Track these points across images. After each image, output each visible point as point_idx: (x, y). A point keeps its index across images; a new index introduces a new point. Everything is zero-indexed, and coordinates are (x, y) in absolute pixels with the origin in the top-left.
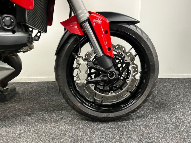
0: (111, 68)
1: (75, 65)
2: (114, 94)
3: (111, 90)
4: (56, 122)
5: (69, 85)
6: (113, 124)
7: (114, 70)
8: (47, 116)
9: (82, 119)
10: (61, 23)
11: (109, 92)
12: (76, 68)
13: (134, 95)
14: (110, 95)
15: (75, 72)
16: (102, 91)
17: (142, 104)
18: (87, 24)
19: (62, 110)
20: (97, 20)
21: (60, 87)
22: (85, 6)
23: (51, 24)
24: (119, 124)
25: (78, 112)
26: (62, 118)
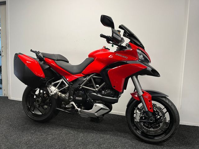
0: (151, 117)
1: (135, 112)
2: (153, 130)
3: (152, 127)
4: (124, 137)
5: (131, 121)
6: (151, 146)
7: (153, 118)
8: (119, 134)
9: (136, 139)
10: (131, 94)
11: (150, 128)
12: (135, 113)
13: (165, 132)
14: (151, 129)
15: (135, 115)
16: (148, 127)
17: (168, 138)
18: (142, 97)
19: (126, 133)
20: (146, 95)
21: (127, 121)
22: (141, 87)
23: (126, 89)
24: (155, 146)
25: (135, 135)
26: (126, 137)
